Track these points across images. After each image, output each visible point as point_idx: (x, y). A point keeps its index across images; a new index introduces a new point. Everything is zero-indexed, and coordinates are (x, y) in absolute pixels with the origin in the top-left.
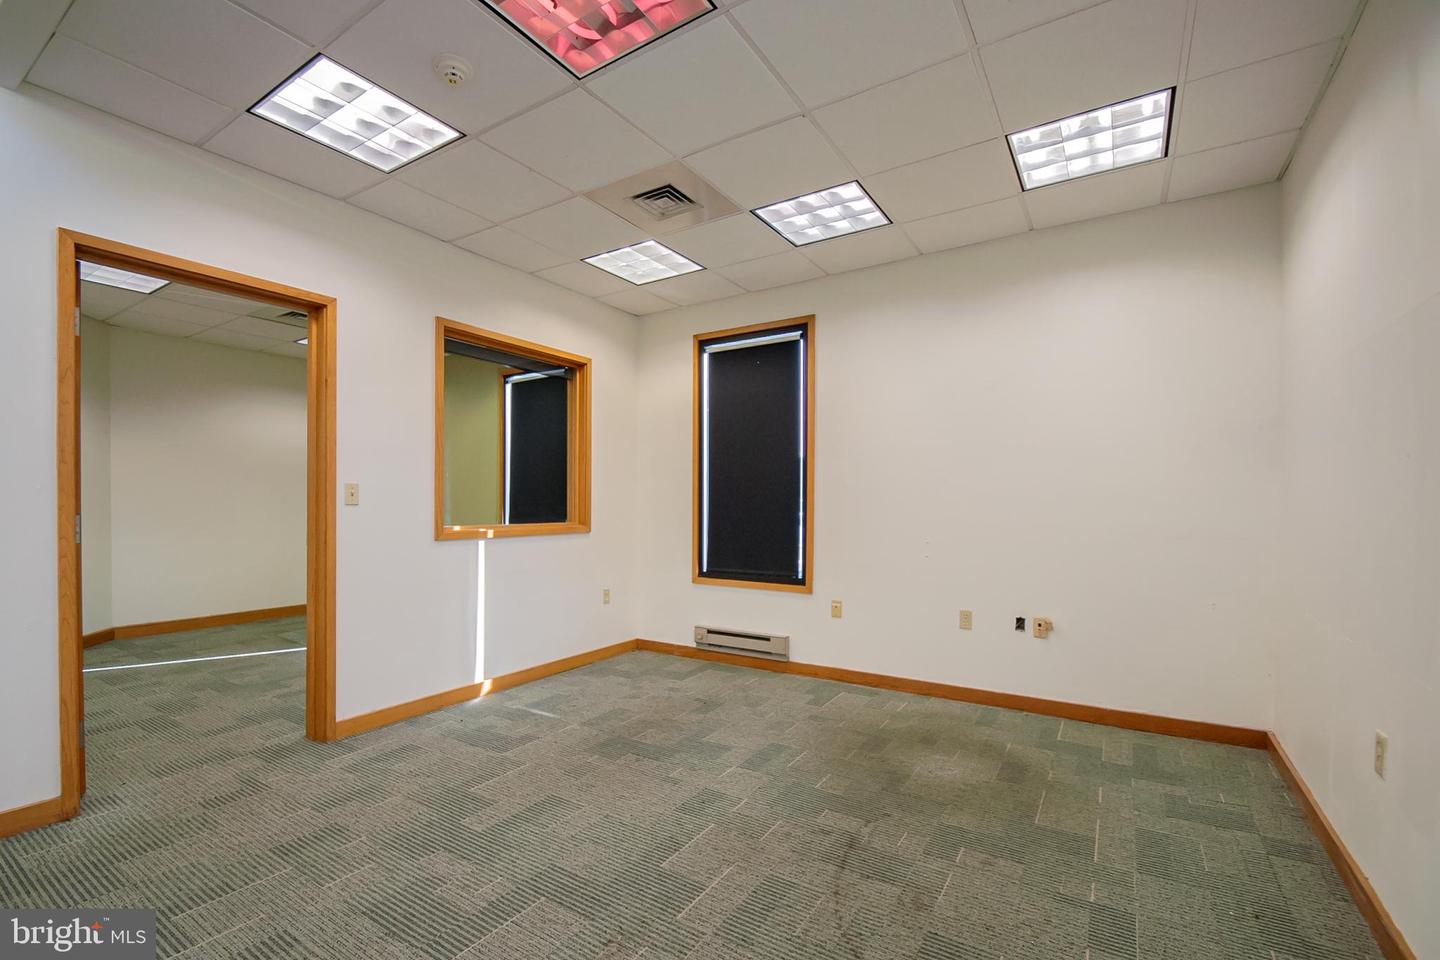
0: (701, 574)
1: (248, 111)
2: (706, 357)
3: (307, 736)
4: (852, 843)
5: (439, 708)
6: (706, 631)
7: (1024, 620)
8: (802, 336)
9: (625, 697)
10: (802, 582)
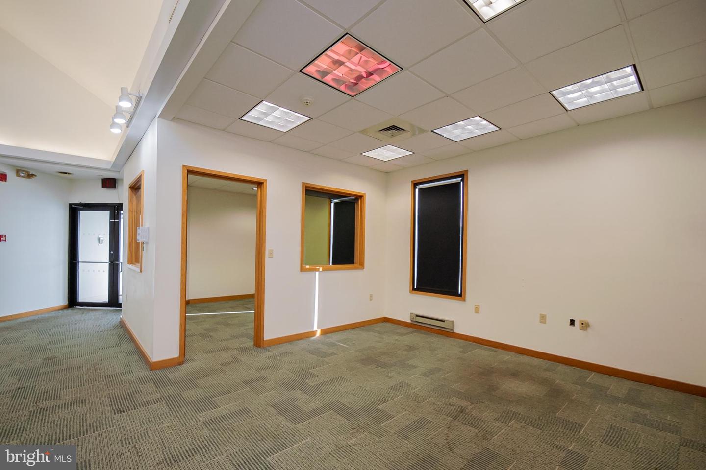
0: (414, 289)
1: (240, 119)
2: (417, 190)
3: (254, 344)
4: (462, 411)
5: (301, 339)
6: (415, 316)
7: (574, 320)
8: (462, 180)
9: (376, 342)
10: (460, 295)
